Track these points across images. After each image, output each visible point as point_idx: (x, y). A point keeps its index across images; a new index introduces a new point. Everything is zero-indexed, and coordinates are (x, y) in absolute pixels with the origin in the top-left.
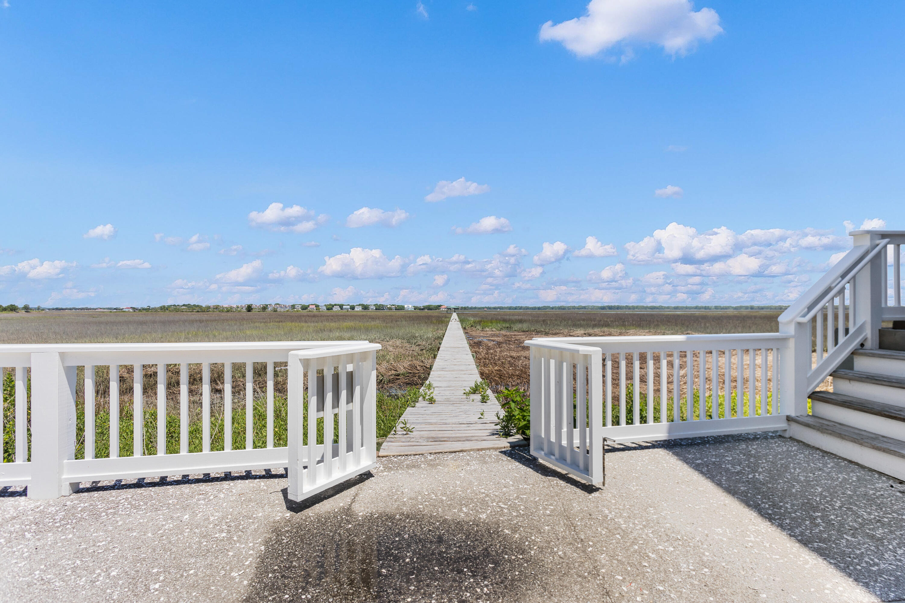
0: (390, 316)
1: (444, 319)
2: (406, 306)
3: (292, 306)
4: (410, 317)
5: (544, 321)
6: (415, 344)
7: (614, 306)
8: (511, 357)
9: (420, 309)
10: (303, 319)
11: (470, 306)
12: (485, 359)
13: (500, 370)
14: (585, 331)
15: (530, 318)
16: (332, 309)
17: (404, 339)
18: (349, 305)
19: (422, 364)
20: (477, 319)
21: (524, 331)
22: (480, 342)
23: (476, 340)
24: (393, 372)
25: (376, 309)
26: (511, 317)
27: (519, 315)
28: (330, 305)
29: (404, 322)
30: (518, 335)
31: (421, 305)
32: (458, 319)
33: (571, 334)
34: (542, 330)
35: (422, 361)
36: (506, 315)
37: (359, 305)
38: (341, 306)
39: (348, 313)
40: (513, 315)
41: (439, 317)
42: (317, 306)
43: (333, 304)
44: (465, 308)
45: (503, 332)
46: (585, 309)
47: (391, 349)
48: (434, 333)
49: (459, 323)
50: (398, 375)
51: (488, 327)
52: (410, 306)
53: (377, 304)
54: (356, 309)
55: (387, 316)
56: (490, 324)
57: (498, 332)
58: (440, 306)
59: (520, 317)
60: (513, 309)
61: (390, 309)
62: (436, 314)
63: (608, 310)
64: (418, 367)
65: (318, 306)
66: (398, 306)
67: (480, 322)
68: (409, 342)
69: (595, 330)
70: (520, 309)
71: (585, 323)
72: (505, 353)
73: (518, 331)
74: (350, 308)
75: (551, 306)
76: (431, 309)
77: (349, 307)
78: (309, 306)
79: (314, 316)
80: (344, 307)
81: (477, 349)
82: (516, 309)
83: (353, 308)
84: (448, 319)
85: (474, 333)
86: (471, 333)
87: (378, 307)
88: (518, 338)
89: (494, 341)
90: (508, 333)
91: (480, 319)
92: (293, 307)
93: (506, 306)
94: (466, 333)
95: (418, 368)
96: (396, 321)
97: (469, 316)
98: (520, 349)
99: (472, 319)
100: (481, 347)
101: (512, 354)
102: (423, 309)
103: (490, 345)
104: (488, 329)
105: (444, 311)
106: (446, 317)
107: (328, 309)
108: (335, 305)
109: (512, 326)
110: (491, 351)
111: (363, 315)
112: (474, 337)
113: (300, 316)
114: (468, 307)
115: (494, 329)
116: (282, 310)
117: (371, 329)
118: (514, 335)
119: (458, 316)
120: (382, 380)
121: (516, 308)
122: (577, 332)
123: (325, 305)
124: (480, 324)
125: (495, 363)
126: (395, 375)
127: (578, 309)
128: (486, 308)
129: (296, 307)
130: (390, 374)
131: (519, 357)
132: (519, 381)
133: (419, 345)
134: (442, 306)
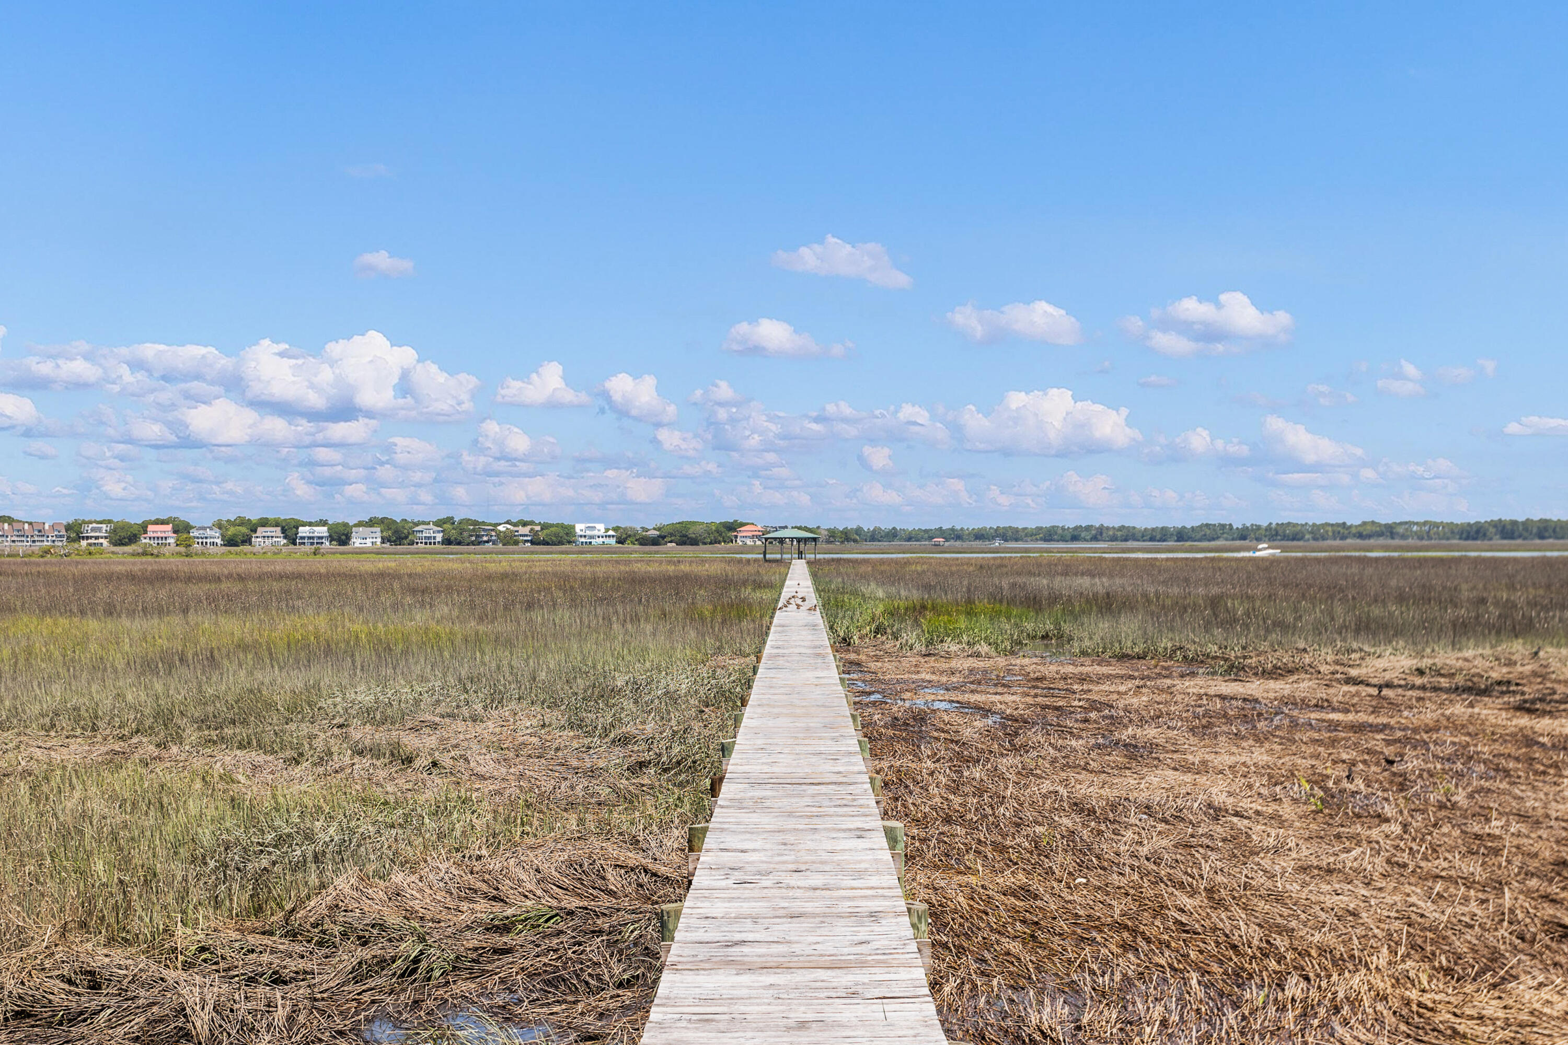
0: (504, 576)
1: (746, 592)
2: (579, 528)
3: (68, 528)
4: (594, 583)
5: (1215, 603)
6: (606, 732)
7: (1527, 524)
8: (1078, 806)
9: (645, 541)
10: (103, 593)
11: (867, 526)
12: (948, 820)
13: (1026, 892)
14: (1420, 655)
15: (1151, 590)
16: (247, 541)
17: (554, 705)
18: (323, 523)
19: (633, 858)
20: (910, 595)
21: (1123, 657)
22: (920, 718)
23: (898, 708)
24: (483, 909)
25: (447, 541)
26: (1061, 584)
27: (1095, 569)
28: (242, 522)
29: (564, 615)
30: (1101, 679)
31: (650, 523)
32: (813, 599)
33: (1354, 672)
34: (1213, 649)
35: (635, 841)
36: (1037, 569)
37: (371, 523)
38: (289, 530)
39: (319, 565)
40: (1068, 570)
41: (725, 583)
42: (181, 528)
43: (254, 517)
44: (847, 537)
45: (1027, 662)
46: (1393, 535)
47: (485, 763)
48: (704, 671)
49: (817, 618)
50: (505, 928)
51: (957, 637)
52: (601, 527)
53: (450, 520)
54: (356, 542)
55: (490, 577)
56: (962, 623)
57: (1001, 661)
58: (732, 527)
59: (1100, 585)
60: (1063, 539)
61: (509, 540)
62: (714, 569)
63: (1497, 541)
64: (611, 874)
65: (187, 528)
66: (544, 527)
67: (918, 611)
68: (576, 725)
69: (1469, 653)
70: (1095, 539)
71: (1413, 614)
72: (1046, 786)
73: (1097, 656)
74: (331, 538)
75: (1237, 525)
76: (694, 542)
77: (322, 531)
78: (144, 527)
79: (163, 577)
80: (303, 531)
81: (907, 762)
82: (1075, 538)
83: (341, 536)
84: (766, 595)
85: (888, 669)
86: (873, 666)
87: (454, 534)
88: (1098, 691)
89: (985, 711)
90: (1051, 669)
91: (916, 595)
92: (75, 532)
93: (1032, 525)
94: (849, 667)
95: (613, 878)
96: (530, 606)
97: (864, 577)
98: (1117, 757)
99: (880, 594)
100: (926, 751)
101: (1082, 790)
102: (655, 542)
103: (967, 733)
104: (954, 648)
105: (752, 549)
106: (759, 585)
107: (231, 542)
108: (264, 523)
109: (1066, 628)
110: (977, 772)
111: (382, 575)
112: (892, 691)
113: (95, 577)
114: (858, 531)
115: (984, 648)
116: (22, 547)
117: (405, 652)
118: (1082, 679)
119: (814, 576)
120: (416, 961)
121: (1075, 535)
122: (1381, 664)
123: (219, 525)
124: (917, 623)
125: (1001, 849)
126: (492, 928)
127: (1360, 536)
128: (941, 532)
129: (88, 530)
130: (464, 918)
131: (1113, 807)
132: (1128, 964)
133: (624, 741)
134: (743, 525)
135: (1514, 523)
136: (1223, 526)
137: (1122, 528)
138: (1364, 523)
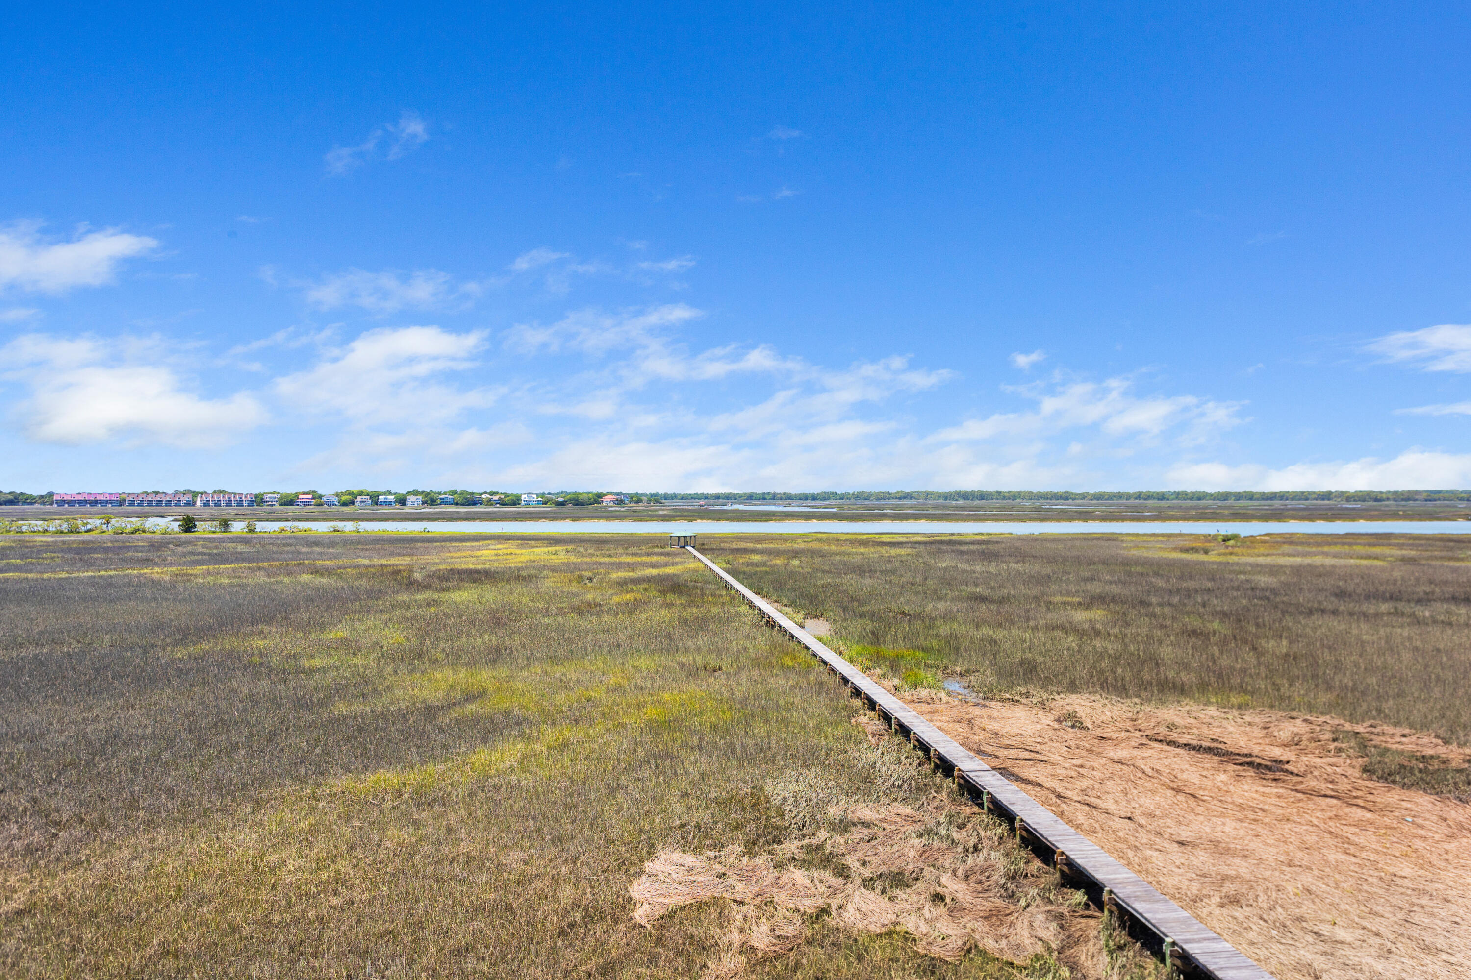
3: (256, 497)
18: (392, 494)
28: (350, 493)
37: (417, 493)
38: (374, 498)
43: (355, 491)
58: (600, 496)
74: (396, 502)
76: (582, 504)
77: (392, 498)
78: (297, 496)
80: (381, 498)
92: (260, 499)
134: (605, 495)
135: (966, 493)
136: (832, 493)
137: (784, 494)
138: (898, 492)
